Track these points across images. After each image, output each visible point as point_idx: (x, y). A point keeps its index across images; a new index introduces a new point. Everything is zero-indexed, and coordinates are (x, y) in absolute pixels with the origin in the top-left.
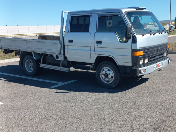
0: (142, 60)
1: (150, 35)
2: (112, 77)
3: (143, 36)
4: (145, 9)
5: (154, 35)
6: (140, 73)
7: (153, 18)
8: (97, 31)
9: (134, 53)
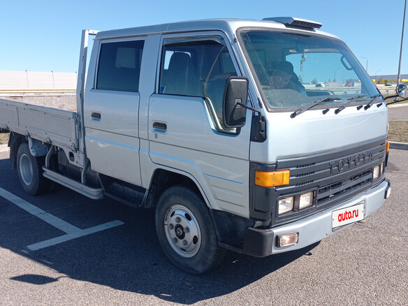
0: (289, 200)
1: (324, 112)
2: (195, 240)
3: (293, 116)
4: (318, 26)
5: (337, 112)
6: (277, 244)
7: (344, 59)
8: (157, 92)
9: (258, 174)
